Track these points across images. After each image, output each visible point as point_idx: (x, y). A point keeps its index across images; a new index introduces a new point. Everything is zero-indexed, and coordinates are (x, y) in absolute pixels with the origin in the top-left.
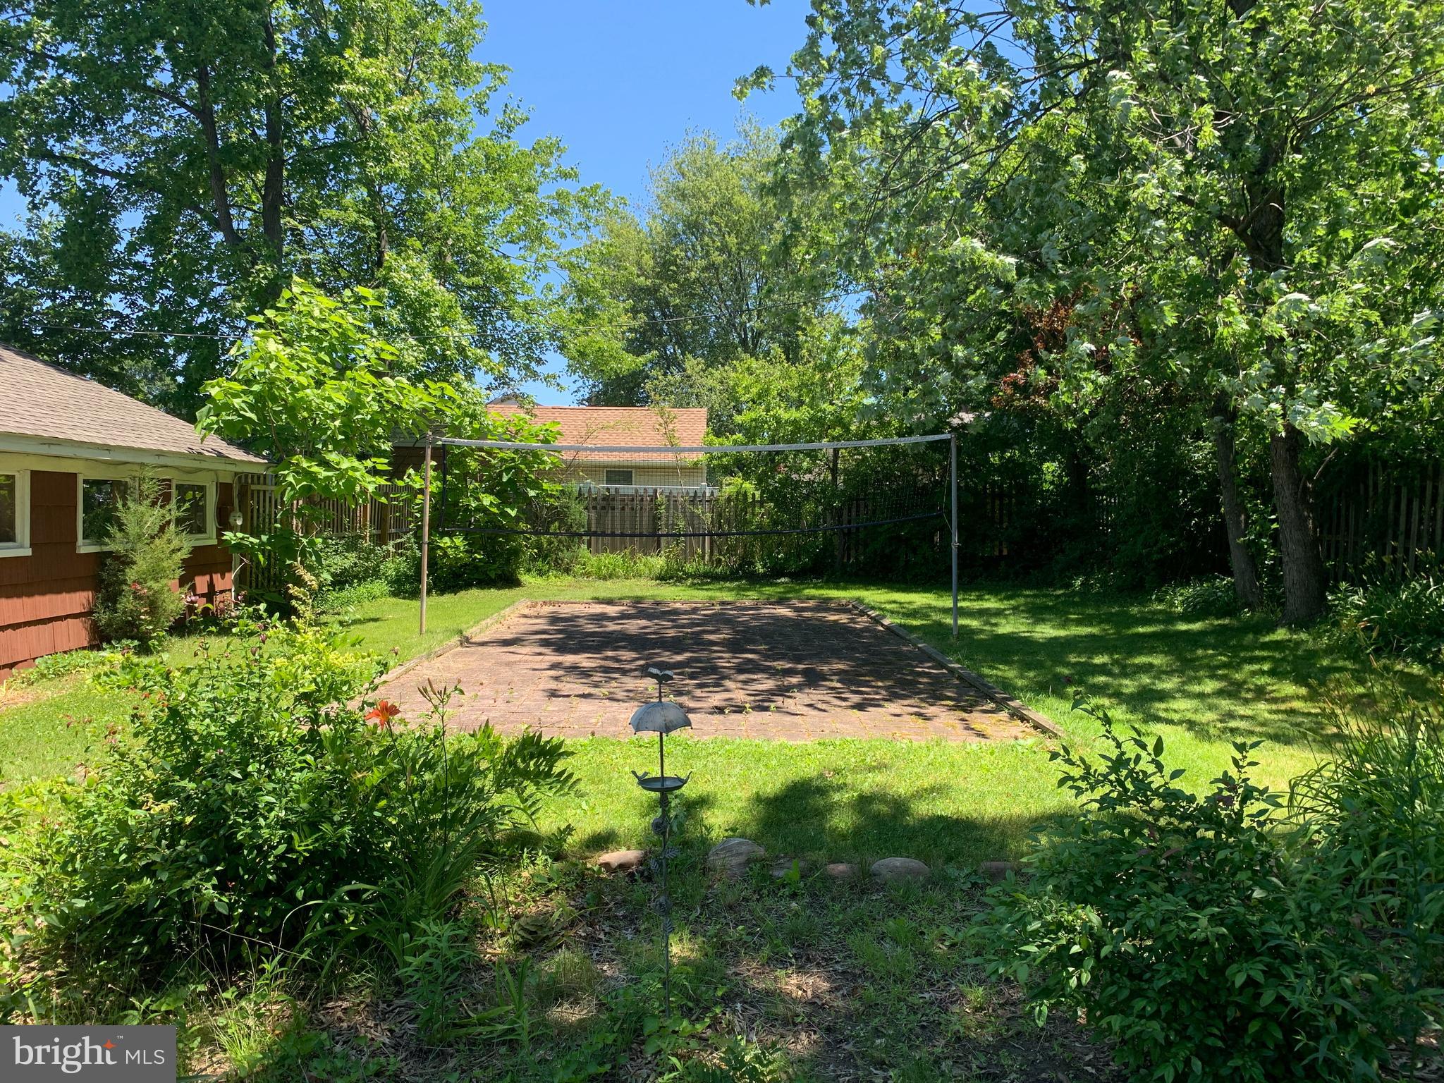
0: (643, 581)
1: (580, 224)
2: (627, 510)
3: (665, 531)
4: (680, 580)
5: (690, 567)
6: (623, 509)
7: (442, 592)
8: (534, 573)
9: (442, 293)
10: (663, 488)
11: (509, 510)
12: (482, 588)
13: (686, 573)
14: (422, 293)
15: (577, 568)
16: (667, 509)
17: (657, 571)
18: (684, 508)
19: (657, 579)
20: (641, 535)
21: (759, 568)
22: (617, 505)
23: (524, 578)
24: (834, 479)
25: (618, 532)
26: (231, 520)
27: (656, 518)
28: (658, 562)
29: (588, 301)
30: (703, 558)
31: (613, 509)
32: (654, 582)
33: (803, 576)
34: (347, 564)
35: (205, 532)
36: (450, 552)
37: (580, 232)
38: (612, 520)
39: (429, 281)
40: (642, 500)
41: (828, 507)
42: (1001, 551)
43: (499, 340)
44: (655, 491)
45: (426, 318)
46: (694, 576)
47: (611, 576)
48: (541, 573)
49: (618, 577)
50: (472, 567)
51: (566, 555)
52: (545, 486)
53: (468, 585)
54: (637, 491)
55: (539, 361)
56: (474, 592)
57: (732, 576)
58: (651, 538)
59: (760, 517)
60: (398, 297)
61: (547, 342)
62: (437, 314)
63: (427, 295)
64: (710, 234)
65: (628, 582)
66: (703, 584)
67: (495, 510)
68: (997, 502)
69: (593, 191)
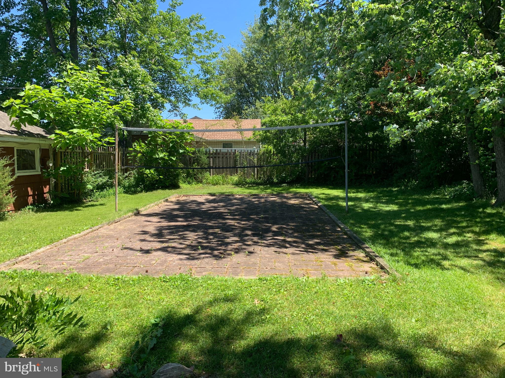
0: (229, 186)
1: (207, 47)
2: (224, 157)
3: (239, 166)
4: (244, 185)
5: (248, 180)
6: (223, 158)
7: (147, 191)
8: (187, 183)
9: (143, 71)
10: (238, 149)
11: (173, 158)
12: (163, 190)
13: (246, 182)
14: (133, 71)
15: (204, 181)
16: (240, 158)
17: (234, 181)
18: (246, 157)
19: (235, 185)
20: (230, 168)
21: (275, 180)
22: (221, 156)
23: (182, 185)
24: (305, 144)
25: (221, 167)
26: (47, 163)
27: (235, 161)
28: (235, 178)
29: (208, 76)
30: (254, 176)
31: (219, 158)
32: (233, 186)
33: (292, 183)
34: (104, 181)
35: (35, 169)
36: (149, 175)
37: (207, 50)
38: (219, 162)
39: (137, 66)
40: (230, 154)
41: (302, 156)
42: (373, 172)
43: (174, 92)
44: (235, 150)
45: (135, 81)
46: (249, 184)
47: (217, 184)
48: (189, 183)
49: (220, 184)
50: (160, 181)
51: (199, 175)
52: (187, 149)
53: (158, 188)
54: (228, 151)
55: (189, 100)
56: (160, 191)
57: (264, 183)
58: (234, 169)
59: (275, 159)
60: (122, 73)
61: (192, 92)
62: (140, 79)
63: (136, 71)
64: (265, 55)
65: (223, 186)
66: (252, 187)
67: (166, 158)
68: (371, 152)
69: (210, 33)
